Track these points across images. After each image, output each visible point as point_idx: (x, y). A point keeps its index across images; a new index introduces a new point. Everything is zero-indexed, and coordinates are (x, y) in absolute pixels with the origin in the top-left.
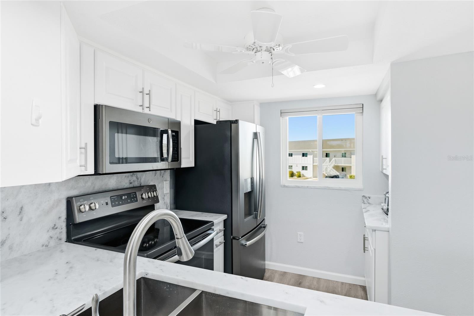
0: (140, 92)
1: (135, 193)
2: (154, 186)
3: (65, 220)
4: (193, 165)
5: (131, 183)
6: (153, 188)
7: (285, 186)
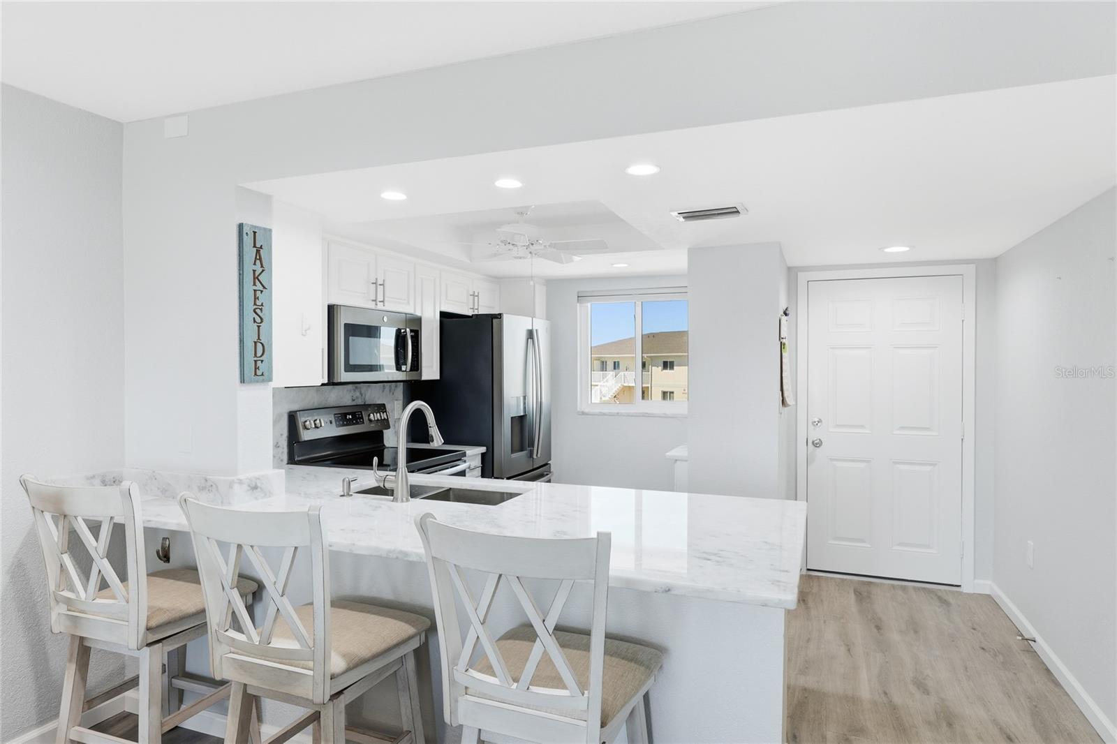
0: (373, 283)
1: (361, 412)
2: (384, 405)
3: (286, 439)
4: (437, 377)
5: (354, 400)
6: (381, 408)
7: (583, 413)
